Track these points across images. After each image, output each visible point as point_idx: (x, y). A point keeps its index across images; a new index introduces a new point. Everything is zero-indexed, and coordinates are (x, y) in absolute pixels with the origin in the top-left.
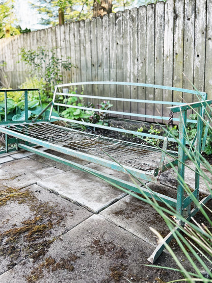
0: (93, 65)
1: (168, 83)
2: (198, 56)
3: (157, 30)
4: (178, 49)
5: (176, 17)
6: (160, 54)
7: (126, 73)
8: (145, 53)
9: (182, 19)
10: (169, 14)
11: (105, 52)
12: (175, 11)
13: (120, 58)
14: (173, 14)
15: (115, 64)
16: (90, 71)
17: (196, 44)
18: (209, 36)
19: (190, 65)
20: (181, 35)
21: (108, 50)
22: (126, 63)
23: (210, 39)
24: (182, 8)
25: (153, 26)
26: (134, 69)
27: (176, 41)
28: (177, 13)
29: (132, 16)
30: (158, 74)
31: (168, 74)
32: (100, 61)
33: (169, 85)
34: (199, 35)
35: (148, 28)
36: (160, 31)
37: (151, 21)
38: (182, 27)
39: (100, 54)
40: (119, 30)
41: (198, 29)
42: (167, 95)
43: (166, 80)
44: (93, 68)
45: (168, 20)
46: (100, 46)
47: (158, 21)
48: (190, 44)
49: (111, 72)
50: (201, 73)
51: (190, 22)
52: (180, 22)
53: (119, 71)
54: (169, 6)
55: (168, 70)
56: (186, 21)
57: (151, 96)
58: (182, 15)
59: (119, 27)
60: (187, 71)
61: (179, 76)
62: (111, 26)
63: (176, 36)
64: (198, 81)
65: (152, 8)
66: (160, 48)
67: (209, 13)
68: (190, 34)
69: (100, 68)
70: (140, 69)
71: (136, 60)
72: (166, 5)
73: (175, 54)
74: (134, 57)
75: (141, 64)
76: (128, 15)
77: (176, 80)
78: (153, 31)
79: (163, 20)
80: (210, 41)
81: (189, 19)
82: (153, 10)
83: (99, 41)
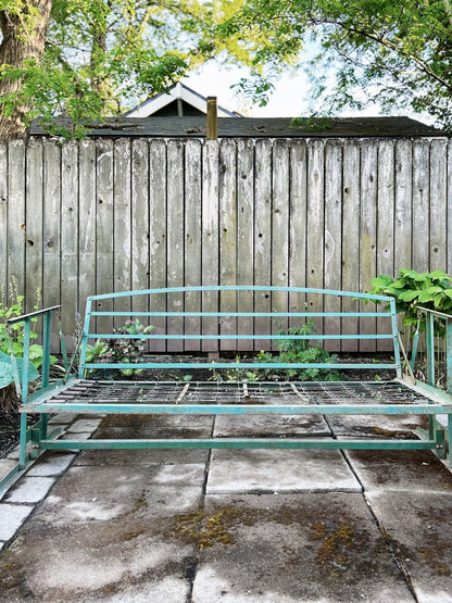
0: (32, 243)
1: (211, 279)
2: (260, 235)
3: (188, 186)
4: (227, 222)
5: (223, 170)
6: (194, 228)
7: (121, 262)
8: (164, 224)
9: (233, 175)
10: (211, 163)
11: (65, 217)
12: (220, 161)
13: (107, 230)
14: (217, 164)
15: (93, 244)
16: (22, 255)
17: (257, 217)
18: (276, 207)
19: (248, 250)
20: (231, 200)
21: (75, 213)
22: (122, 243)
23: (277, 211)
24: (233, 157)
25: (181, 179)
26: (140, 253)
27: (224, 208)
28: (225, 163)
29: (136, 153)
30: (192, 262)
31: (211, 264)
32: (52, 234)
33: (212, 283)
34: (261, 203)
35: (171, 181)
36: (194, 190)
37: (176, 170)
38: (233, 188)
39: (52, 220)
40: (105, 175)
41: (259, 194)
42: (209, 300)
43: (208, 274)
44: (30, 249)
45: (210, 173)
46: (52, 202)
47: (190, 172)
48: (248, 216)
49: (83, 258)
50: (266, 263)
51: (246, 181)
52: (230, 178)
53: (104, 258)
54: (210, 150)
55: (210, 255)
56: (240, 179)
57: (179, 303)
58: (233, 169)
59: (104, 169)
60: (243, 259)
61: (229, 266)
62: (85, 165)
63: (224, 200)
64: (261, 275)
65: (179, 147)
66: (194, 219)
67: (277, 173)
68: (247, 200)
69: (51, 249)
70: (152, 252)
71: (145, 236)
72: (205, 148)
73: (221, 231)
74: (140, 231)
75: (157, 245)
76: (128, 152)
77: (225, 274)
78: (182, 187)
79: (199, 170)
80: (277, 214)
81: (244, 177)
82: (181, 151)
83: (50, 192)
